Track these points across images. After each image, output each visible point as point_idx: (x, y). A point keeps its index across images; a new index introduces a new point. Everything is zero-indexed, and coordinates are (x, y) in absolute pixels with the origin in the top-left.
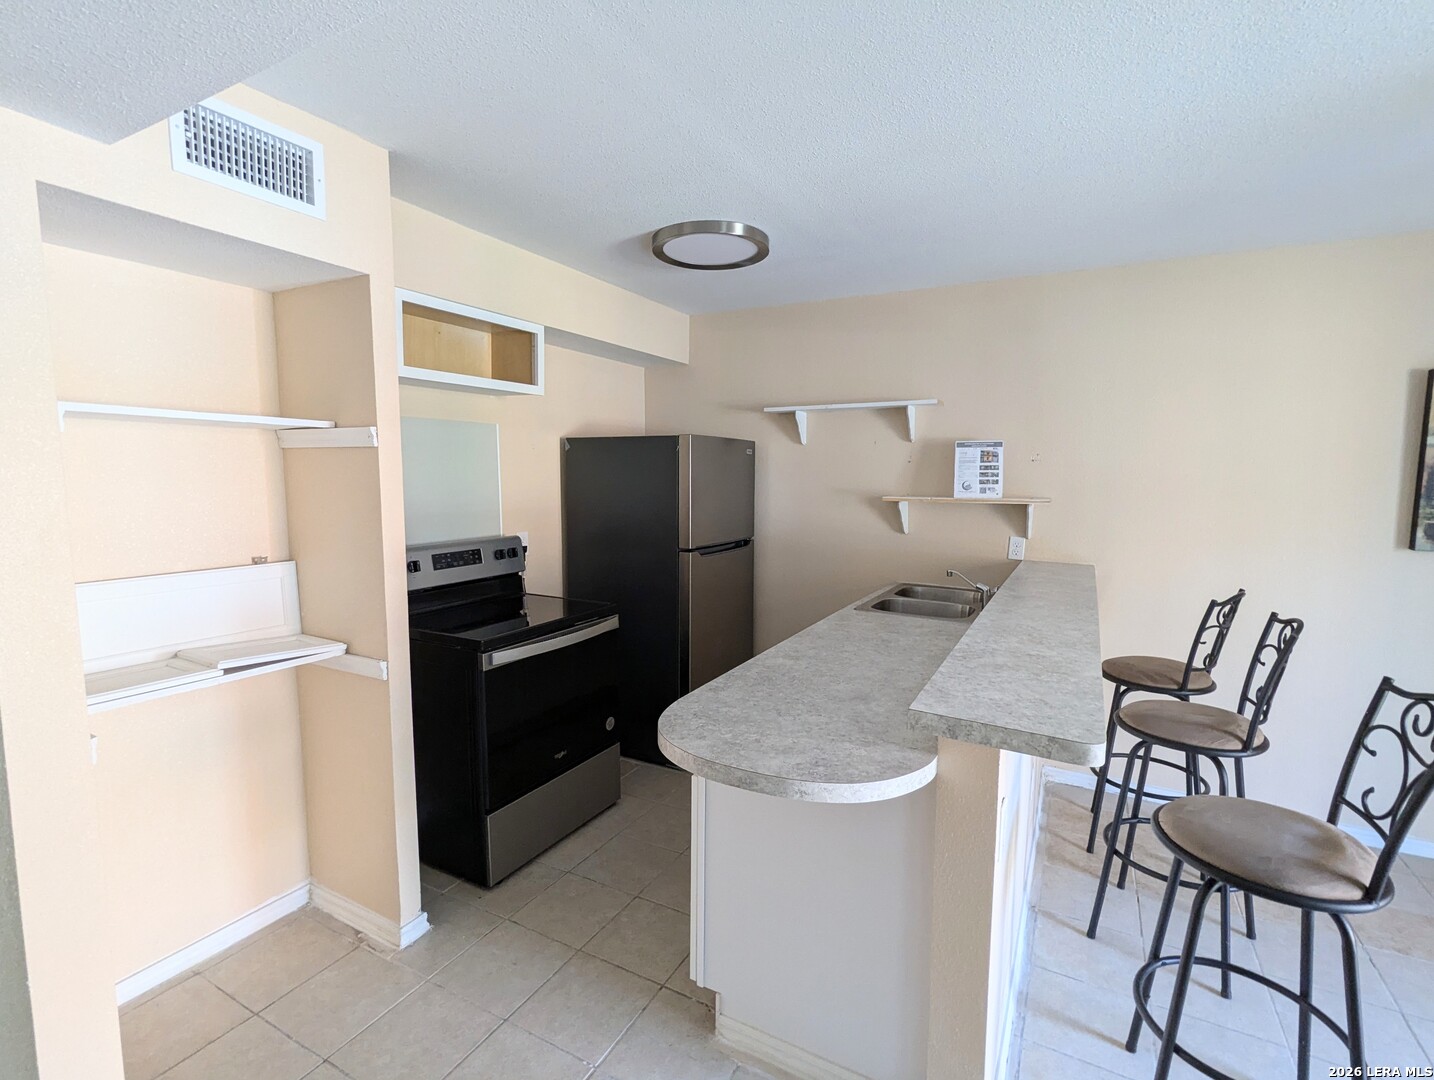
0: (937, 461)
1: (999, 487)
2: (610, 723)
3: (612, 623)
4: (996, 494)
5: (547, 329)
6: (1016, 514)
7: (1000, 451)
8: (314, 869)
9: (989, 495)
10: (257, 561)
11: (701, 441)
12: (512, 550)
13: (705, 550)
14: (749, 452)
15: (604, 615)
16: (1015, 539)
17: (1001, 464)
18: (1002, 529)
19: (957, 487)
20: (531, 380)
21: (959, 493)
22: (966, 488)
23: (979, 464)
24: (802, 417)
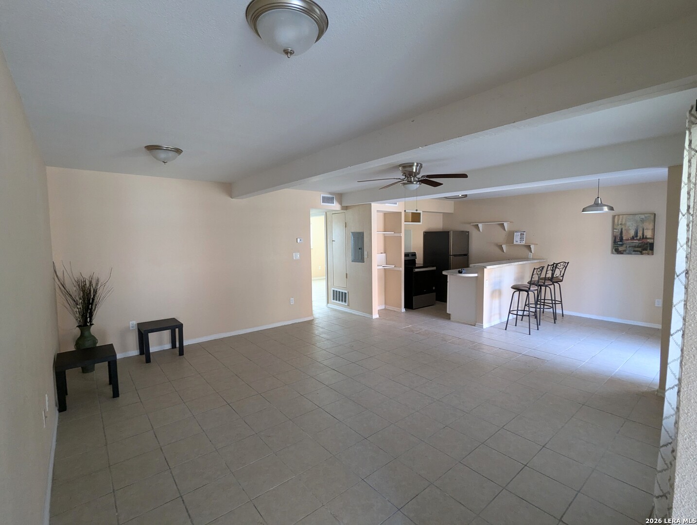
0: (511, 236)
1: (524, 242)
2: (434, 288)
3: (434, 268)
4: (523, 243)
5: (423, 211)
6: (529, 247)
7: (525, 233)
8: (386, 303)
9: (522, 243)
10: (381, 253)
11: (455, 232)
12: (414, 255)
13: (454, 255)
14: (467, 234)
15: (433, 266)
16: (530, 253)
17: (525, 236)
18: (527, 251)
19: (515, 241)
20: (419, 222)
21: (515, 243)
22: (517, 242)
23: (520, 236)
24: (480, 225)
